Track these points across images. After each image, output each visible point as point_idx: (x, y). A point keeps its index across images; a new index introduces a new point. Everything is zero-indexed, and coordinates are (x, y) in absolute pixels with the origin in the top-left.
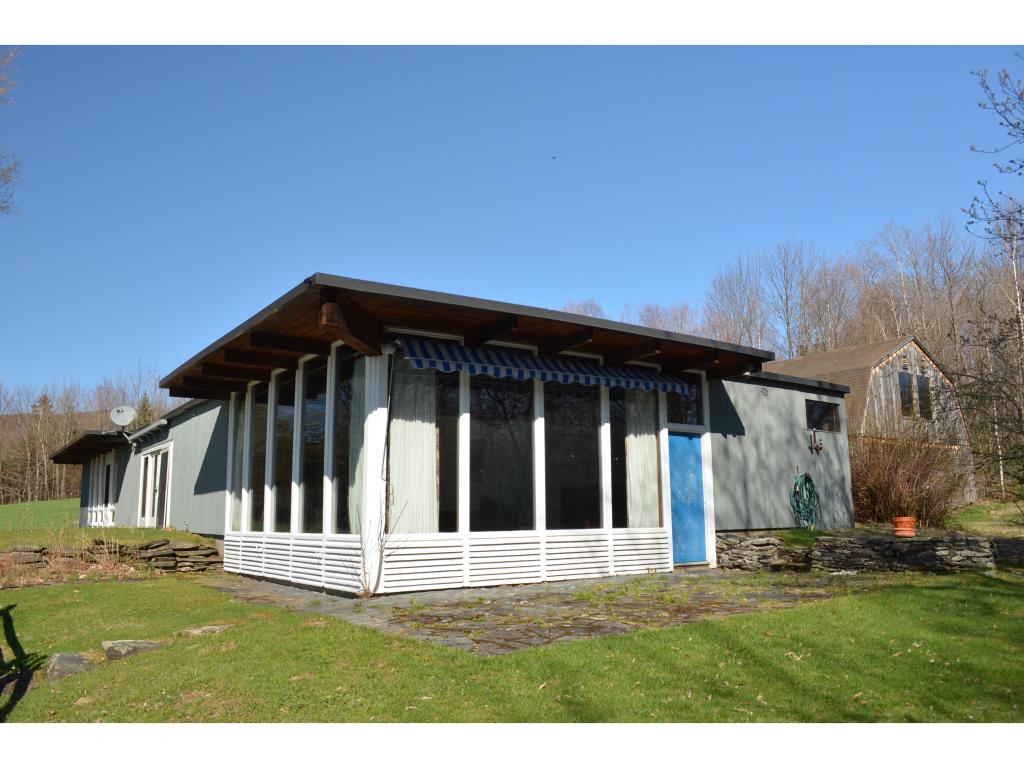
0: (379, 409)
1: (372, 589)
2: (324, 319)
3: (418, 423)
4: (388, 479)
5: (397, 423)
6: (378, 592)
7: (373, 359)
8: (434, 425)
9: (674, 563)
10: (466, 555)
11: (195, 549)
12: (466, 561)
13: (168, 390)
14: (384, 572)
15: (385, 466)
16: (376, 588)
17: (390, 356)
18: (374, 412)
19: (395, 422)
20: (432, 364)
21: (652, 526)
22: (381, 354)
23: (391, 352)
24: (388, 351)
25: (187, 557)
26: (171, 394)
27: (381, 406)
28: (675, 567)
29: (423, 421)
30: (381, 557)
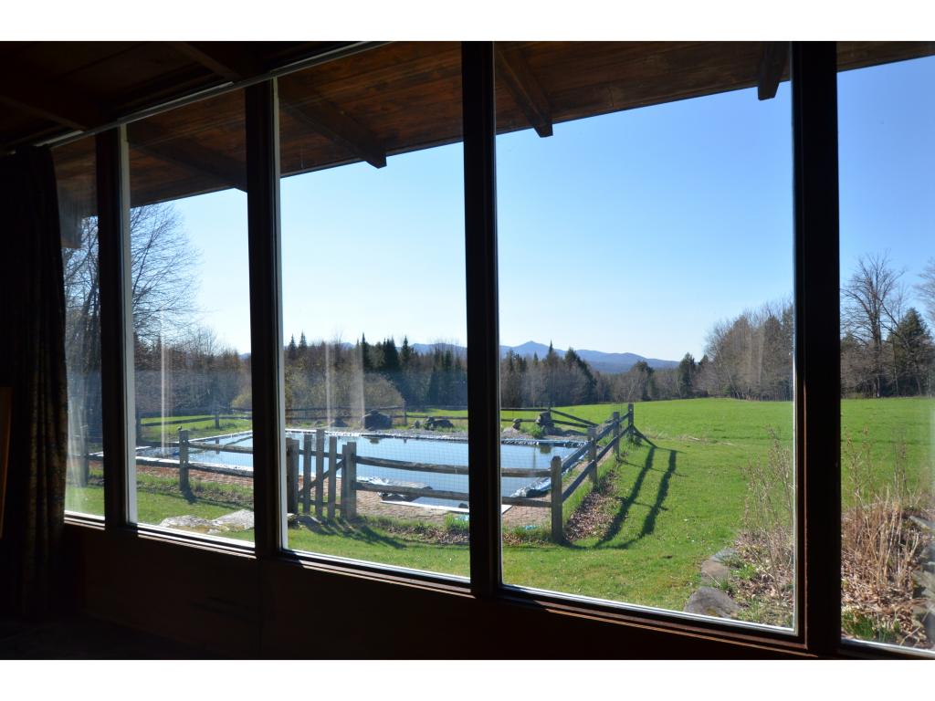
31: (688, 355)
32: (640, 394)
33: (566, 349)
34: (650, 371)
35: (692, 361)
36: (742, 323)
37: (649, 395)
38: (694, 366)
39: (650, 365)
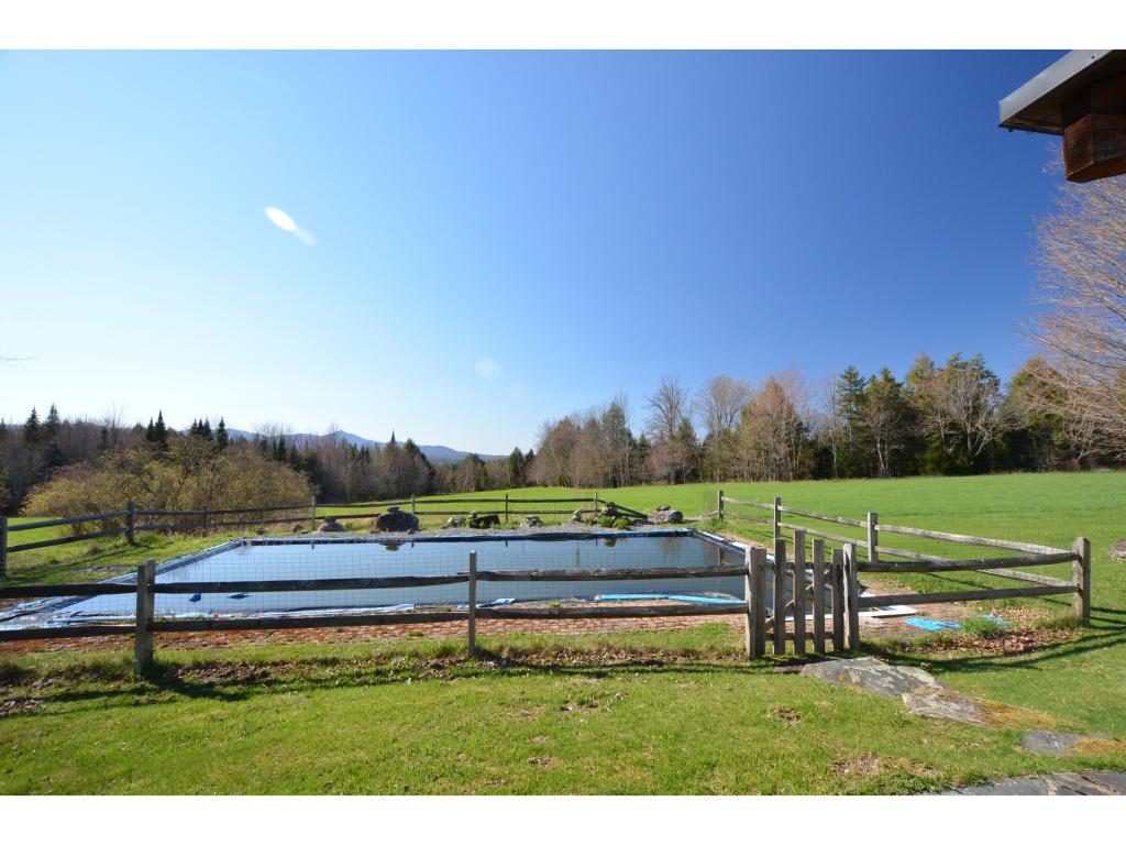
31: (516, 449)
32: (473, 484)
33: (405, 441)
34: (483, 463)
35: (520, 454)
36: (566, 423)
37: (482, 485)
38: (522, 459)
39: (481, 458)
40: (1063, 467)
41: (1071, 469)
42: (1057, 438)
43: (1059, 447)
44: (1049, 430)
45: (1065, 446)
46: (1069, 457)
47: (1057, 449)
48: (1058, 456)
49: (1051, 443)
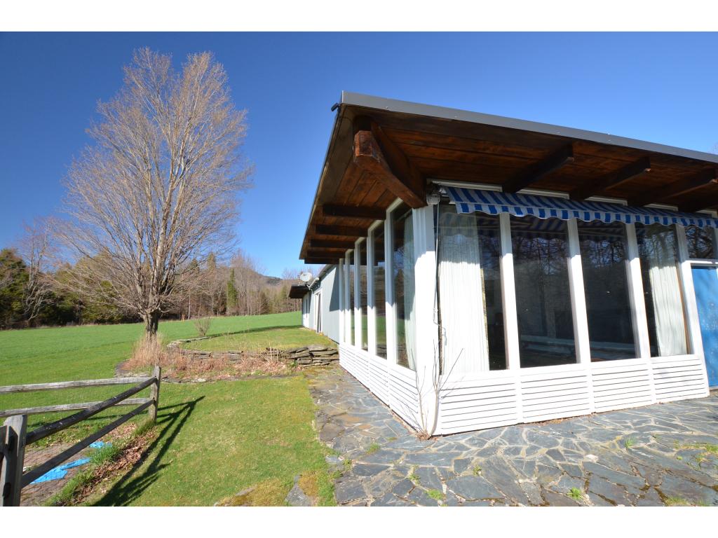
0: (427, 252)
1: (429, 433)
2: (357, 149)
3: (465, 264)
4: (439, 322)
5: (445, 265)
6: (434, 434)
7: (419, 210)
8: (478, 265)
9: (710, 386)
10: (519, 392)
11: (326, 350)
12: (519, 398)
13: (303, 261)
14: (440, 413)
15: (437, 310)
16: (433, 431)
17: (435, 206)
18: (423, 255)
19: (443, 264)
20: (478, 207)
21: (682, 353)
22: (427, 205)
23: (436, 203)
24: (433, 202)
25: (319, 356)
26: (306, 263)
27: (429, 250)
28: (711, 391)
29: (469, 262)
30: (438, 398)
40: (17, 325)
41: (23, 327)
42: (16, 305)
43: (17, 312)
44: (11, 300)
45: (21, 312)
46: (23, 319)
47: (15, 314)
48: (15, 318)
49: (11, 309)
